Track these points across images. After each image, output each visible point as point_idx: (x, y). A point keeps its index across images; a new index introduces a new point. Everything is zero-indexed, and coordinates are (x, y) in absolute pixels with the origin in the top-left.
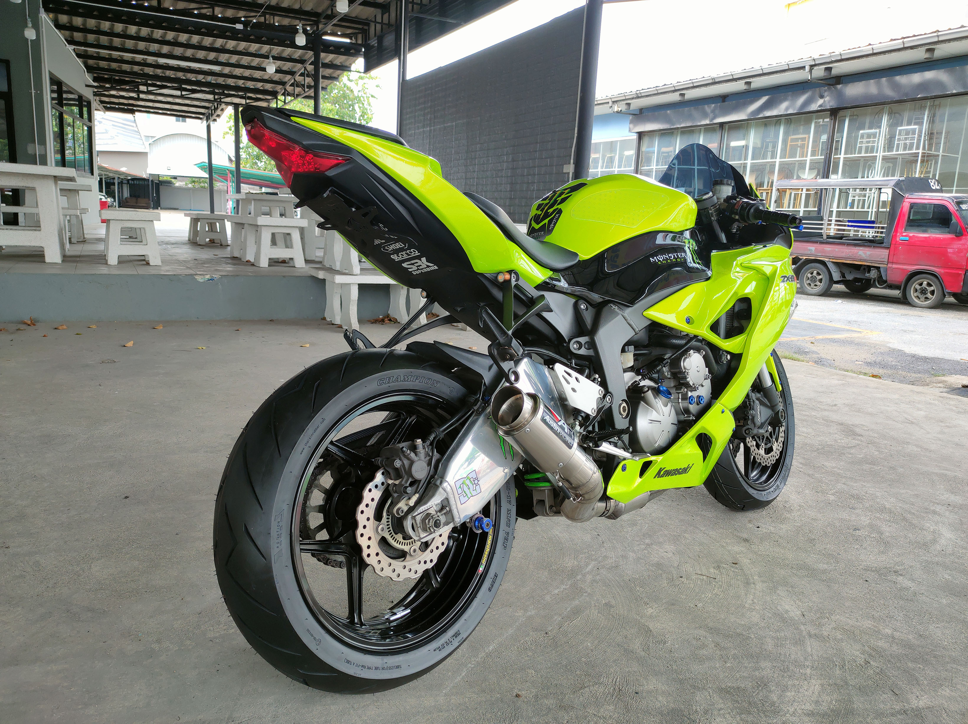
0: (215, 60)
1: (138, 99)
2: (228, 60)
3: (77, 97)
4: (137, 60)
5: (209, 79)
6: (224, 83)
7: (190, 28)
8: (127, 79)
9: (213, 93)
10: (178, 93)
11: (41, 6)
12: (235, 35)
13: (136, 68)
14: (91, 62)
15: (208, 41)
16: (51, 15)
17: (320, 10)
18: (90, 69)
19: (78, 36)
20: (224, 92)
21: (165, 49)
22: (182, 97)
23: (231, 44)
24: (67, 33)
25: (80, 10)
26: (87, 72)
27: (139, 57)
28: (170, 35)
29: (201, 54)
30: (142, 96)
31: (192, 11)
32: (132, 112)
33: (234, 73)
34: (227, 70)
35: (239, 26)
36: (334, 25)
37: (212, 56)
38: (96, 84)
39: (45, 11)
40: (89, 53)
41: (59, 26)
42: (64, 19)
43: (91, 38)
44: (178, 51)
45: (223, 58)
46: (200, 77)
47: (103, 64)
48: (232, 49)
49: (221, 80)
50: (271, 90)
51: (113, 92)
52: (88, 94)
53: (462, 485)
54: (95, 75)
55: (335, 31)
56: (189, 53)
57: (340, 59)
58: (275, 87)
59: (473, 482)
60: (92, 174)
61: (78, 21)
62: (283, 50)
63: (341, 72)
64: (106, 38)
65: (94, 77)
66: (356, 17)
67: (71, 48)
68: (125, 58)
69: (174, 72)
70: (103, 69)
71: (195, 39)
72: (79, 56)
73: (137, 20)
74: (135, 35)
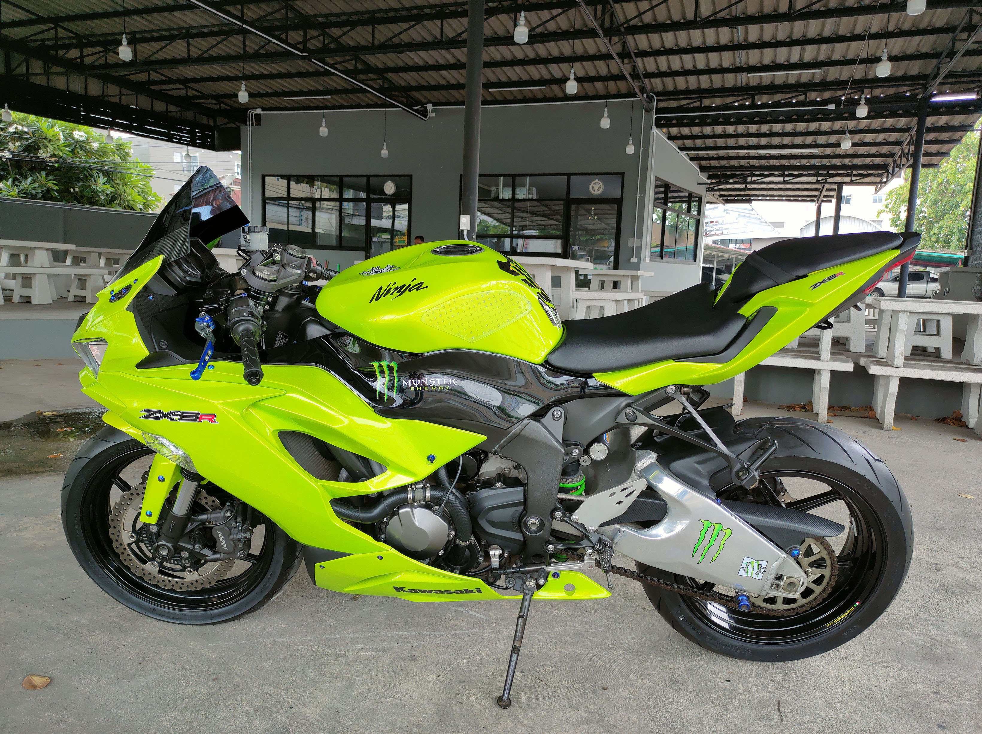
0: (814, 143)
1: (745, 189)
2: (827, 141)
3: (687, 195)
4: (741, 155)
5: (813, 162)
6: (829, 164)
7: (781, 118)
8: (737, 173)
9: (817, 175)
10: (781, 179)
11: (654, 124)
12: (827, 117)
13: (743, 162)
14: (704, 163)
15: (801, 127)
16: (664, 130)
17: (928, 72)
18: (703, 169)
19: (688, 143)
20: (828, 172)
21: (764, 141)
22: (784, 182)
23: (826, 126)
24: (680, 142)
25: (685, 121)
26: (701, 171)
27: (743, 152)
28: (765, 128)
29: (798, 140)
30: (748, 186)
31: (790, 100)
32: (749, 201)
33: (837, 153)
34: (828, 151)
35: (832, 107)
36: (940, 84)
37: (809, 140)
38: (709, 181)
39: (657, 127)
40: (700, 156)
41: (671, 138)
42: (674, 131)
43: (699, 143)
44: (776, 141)
45: (822, 139)
46: (804, 162)
47: (714, 163)
48: (828, 130)
49: (825, 162)
50: (883, 163)
51: (722, 187)
52: (701, 190)
54: (711, 173)
55: (943, 90)
56: (787, 140)
57: (957, 120)
58: (886, 160)
60: (695, 261)
61: (686, 131)
62: (884, 122)
63: (964, 133)
64: (710, 140)
65: (709, 175)
66: (963, 70)
67: (683, 154)
68: (730, 155)
69: (778, 161)
70: (715, 167)
71: (789, 127)
72: (692, 159)
73: (732, 120)
74: (733, 133)
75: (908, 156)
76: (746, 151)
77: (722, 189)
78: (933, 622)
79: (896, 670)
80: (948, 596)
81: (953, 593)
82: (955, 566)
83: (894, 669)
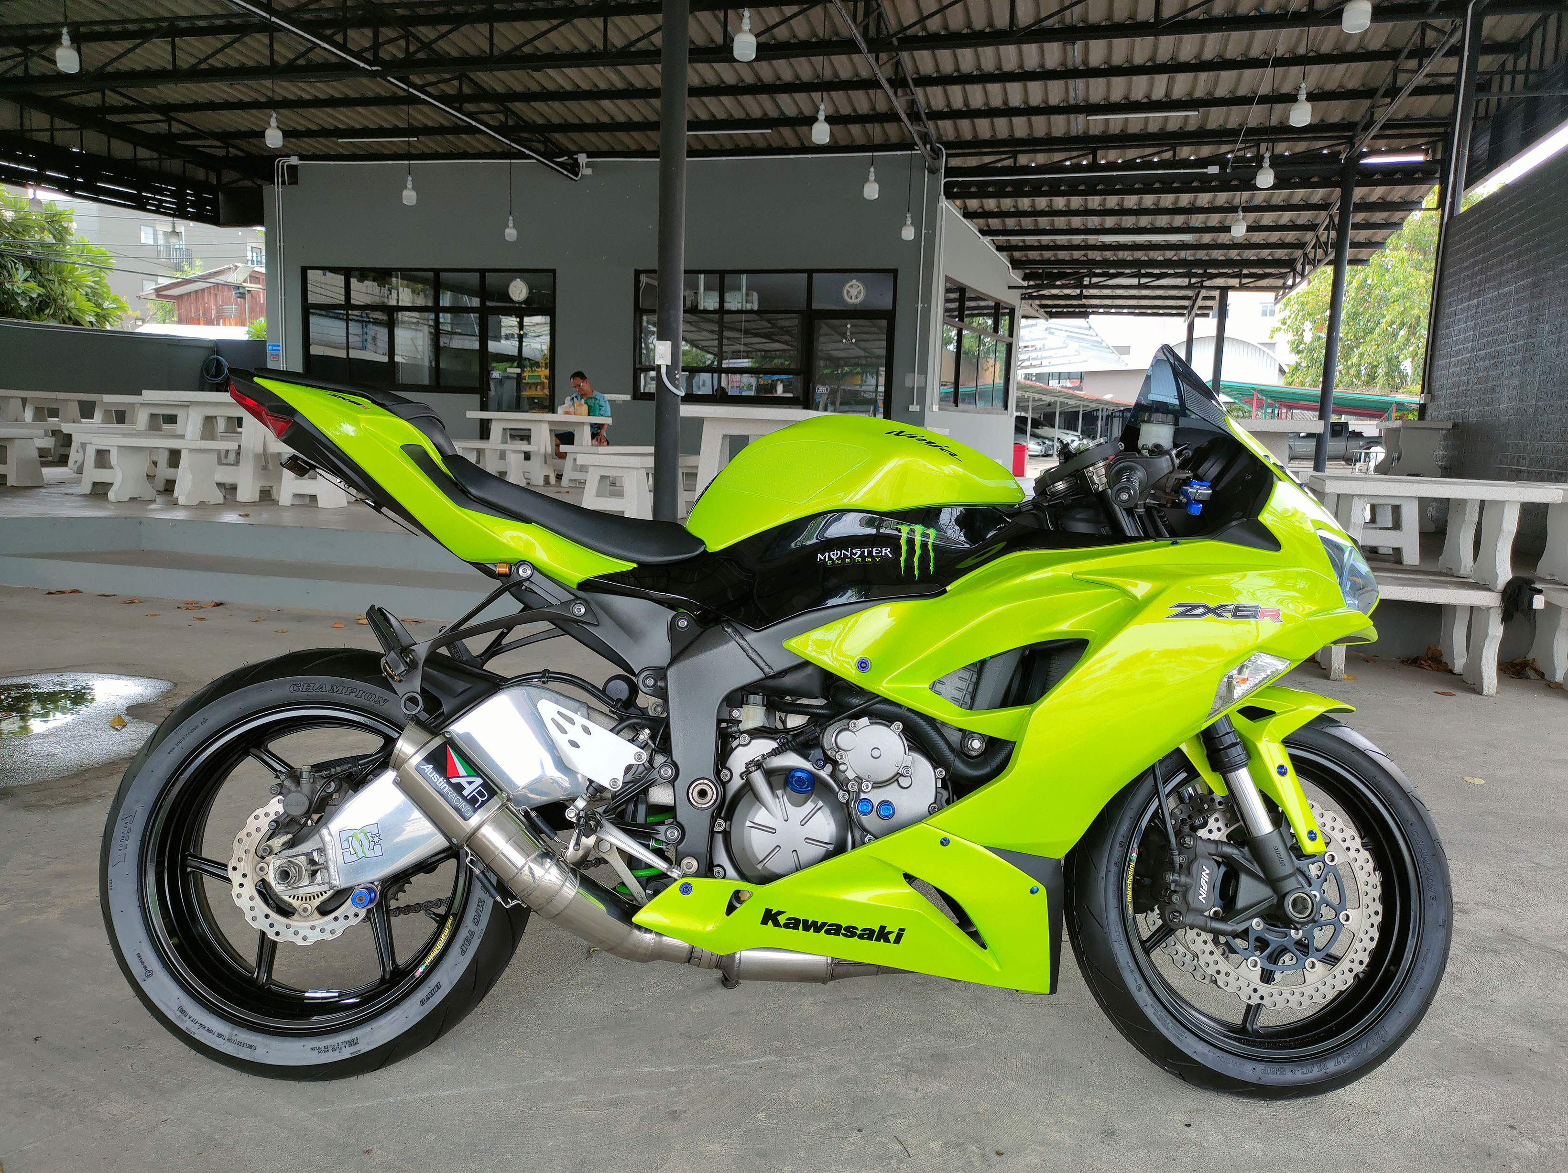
0: (1185, 226)
1: (1079, 297)
2: (1205, 223)
3: (993, 304)
4: (1075, 243)
5: (1183, 254)
6: (1207, 258)
7: (1136, 186)
8: (1068, 271)
9: (1189, 275)
10: (1135, 281)
11: (942, 193)
12: (1206, 185)
13: (1077, 254)
14: (1017, 255)
15: (1167, 200)
16: (958, 202)
17: (1357, 118)
18: (1016, 264)
19: (995, 223)
20: (1205, 271)
21: (1110, 222)
22: (1140, 286)
23: (1204, 199)
24: (981, 221)
25: (990, 189)
26: (1013, 268)
27: (1077, 239)
28: (1112, 201)
29: (1162, 221)
30: (1085, 292)
31: (1149, 158)
32: (1084, 315)
33: (1219, 241)
34: (1207, 238)
35: (1213, 170)
36: (1375, 137)
37: (1179, 220)
38: (1025, 284)
39: (947, 198)
40: (1013, 243)
41: (968, 215)
42: (973, 204)
43: (1011, 223)
44: (1128, 221)
45: (1197, 220)
46: (1169, 254)
47: (1033, 255)
48: (1207, 206)
49: (1202, 255)
50: (1287, 258)
51: (1045, 292)
52: (1012, 298)
53: (350, 839)
54: (1028, 271)
55: (1377, 147)
56: (1144, 221)
57: (1398, 193)
58: (1292, 254)
59: (371, 839)
60: (1006, 409)
61: (991, 204)
62: (1292, 194)
63: (1407, 212)
64: (1029, 219)
65: (1025, 274)
66: (1407, 117)
67: (987, 240)
68: (1059, 243)
69: (1130, 253)
70: (1034, 262)
71: (1149, 200)
72: (999, 248)
73: (1063, 188)
74: (1064, 209)
75: (1327, 248)
76: (1083, 237)
77: (1044, 295)
78: (1477, 1003)
79: (1442, 1090)
80: (1489, 957)
81: (1495, 951)
82: (1486, 904)
83: (1439, 1088)
